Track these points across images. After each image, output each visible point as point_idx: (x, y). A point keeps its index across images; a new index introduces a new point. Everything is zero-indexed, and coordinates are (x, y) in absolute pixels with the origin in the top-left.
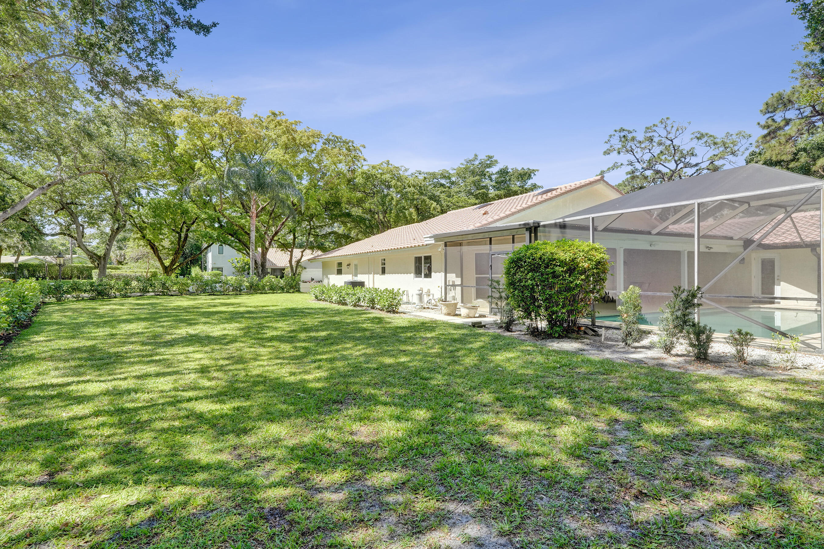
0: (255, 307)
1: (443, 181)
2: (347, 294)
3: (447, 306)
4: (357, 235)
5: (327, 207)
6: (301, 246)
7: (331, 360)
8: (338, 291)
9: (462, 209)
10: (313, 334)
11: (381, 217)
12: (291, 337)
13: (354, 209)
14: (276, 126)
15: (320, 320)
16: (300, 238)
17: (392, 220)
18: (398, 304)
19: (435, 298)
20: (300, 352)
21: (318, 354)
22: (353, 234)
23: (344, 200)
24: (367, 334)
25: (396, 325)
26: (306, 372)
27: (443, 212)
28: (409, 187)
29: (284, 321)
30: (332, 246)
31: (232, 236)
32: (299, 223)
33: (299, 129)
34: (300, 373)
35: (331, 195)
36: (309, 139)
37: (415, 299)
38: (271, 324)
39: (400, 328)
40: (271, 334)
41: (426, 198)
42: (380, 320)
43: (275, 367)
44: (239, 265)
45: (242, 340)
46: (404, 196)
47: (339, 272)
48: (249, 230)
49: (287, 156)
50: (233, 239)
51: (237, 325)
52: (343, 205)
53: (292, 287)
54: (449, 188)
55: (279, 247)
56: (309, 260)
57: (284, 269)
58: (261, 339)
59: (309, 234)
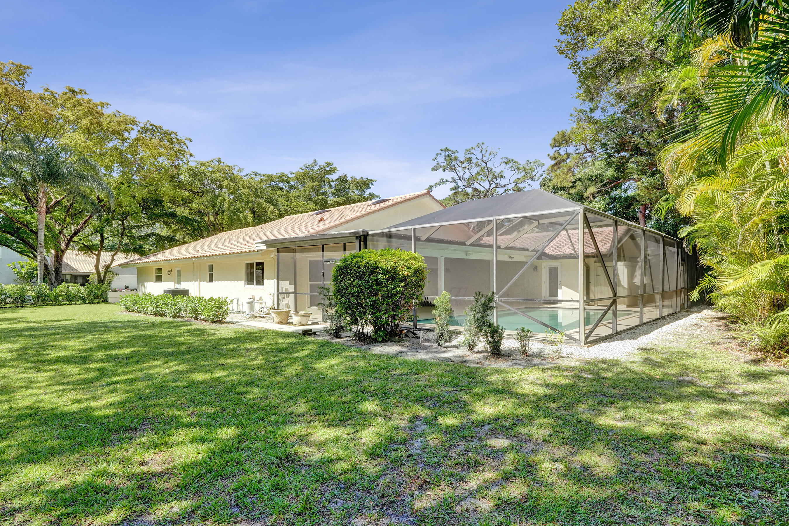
0: (40, 322)
1: (281, 185)
2: (166, 304)
3: (278, 314)
4: (184, 238)
5: (145, 204)
6: (112, 249)
7: (130, 382)
8: (154, 301)
9: (300, 215)
10: (113, 352)
11: (212, 218)
12: (85, 357)
13: (179, 209)
14: (74, 106)
15: (127, 335)
16: (111, 239)
17: (224, 223)
18: (226, 313)
19: (267, 306)
20: (92, 375)
21: (114, 375)
22: (178, 236)
23: (167, 198)
24: (183, 348)
25: (220, 336)
26: (94, 398)
27: (281, 216)
28: (244, 188)
29: (79, 337)
30: (153, 249)
31: (12, 235)
32: (108, 222)
33: (107, 111)
34: (87, 399)
35: (149, 192)
36: (119, 125)
37: (246, 308)
38: (58, 343)
39: (224, 339)
40: (57, 354)
41: (262, 201)
42: (201, 332)
43: (55, 395)
44: (23, 271)
45: (14, 364)
46: (238, 198)
47: (159, 279)
48: (37, 227)
49: (89, 143)
50: (13, 238)
51: (11, 346)
52: (165, 204)
53: (96, 297)
54: (288, 192)
55: (81, 249)
56: (120, 265)
57: (88, 276)
58: (41, 361)
59: (122, 235)
